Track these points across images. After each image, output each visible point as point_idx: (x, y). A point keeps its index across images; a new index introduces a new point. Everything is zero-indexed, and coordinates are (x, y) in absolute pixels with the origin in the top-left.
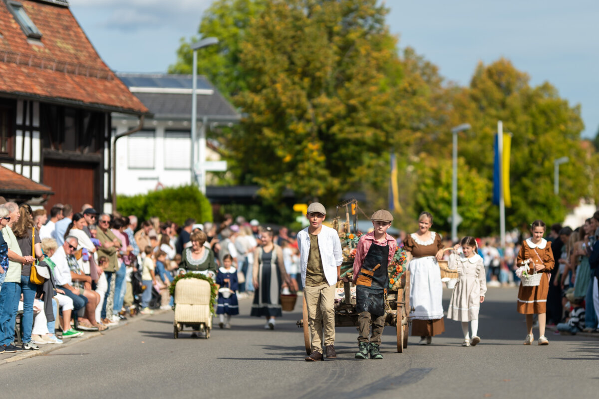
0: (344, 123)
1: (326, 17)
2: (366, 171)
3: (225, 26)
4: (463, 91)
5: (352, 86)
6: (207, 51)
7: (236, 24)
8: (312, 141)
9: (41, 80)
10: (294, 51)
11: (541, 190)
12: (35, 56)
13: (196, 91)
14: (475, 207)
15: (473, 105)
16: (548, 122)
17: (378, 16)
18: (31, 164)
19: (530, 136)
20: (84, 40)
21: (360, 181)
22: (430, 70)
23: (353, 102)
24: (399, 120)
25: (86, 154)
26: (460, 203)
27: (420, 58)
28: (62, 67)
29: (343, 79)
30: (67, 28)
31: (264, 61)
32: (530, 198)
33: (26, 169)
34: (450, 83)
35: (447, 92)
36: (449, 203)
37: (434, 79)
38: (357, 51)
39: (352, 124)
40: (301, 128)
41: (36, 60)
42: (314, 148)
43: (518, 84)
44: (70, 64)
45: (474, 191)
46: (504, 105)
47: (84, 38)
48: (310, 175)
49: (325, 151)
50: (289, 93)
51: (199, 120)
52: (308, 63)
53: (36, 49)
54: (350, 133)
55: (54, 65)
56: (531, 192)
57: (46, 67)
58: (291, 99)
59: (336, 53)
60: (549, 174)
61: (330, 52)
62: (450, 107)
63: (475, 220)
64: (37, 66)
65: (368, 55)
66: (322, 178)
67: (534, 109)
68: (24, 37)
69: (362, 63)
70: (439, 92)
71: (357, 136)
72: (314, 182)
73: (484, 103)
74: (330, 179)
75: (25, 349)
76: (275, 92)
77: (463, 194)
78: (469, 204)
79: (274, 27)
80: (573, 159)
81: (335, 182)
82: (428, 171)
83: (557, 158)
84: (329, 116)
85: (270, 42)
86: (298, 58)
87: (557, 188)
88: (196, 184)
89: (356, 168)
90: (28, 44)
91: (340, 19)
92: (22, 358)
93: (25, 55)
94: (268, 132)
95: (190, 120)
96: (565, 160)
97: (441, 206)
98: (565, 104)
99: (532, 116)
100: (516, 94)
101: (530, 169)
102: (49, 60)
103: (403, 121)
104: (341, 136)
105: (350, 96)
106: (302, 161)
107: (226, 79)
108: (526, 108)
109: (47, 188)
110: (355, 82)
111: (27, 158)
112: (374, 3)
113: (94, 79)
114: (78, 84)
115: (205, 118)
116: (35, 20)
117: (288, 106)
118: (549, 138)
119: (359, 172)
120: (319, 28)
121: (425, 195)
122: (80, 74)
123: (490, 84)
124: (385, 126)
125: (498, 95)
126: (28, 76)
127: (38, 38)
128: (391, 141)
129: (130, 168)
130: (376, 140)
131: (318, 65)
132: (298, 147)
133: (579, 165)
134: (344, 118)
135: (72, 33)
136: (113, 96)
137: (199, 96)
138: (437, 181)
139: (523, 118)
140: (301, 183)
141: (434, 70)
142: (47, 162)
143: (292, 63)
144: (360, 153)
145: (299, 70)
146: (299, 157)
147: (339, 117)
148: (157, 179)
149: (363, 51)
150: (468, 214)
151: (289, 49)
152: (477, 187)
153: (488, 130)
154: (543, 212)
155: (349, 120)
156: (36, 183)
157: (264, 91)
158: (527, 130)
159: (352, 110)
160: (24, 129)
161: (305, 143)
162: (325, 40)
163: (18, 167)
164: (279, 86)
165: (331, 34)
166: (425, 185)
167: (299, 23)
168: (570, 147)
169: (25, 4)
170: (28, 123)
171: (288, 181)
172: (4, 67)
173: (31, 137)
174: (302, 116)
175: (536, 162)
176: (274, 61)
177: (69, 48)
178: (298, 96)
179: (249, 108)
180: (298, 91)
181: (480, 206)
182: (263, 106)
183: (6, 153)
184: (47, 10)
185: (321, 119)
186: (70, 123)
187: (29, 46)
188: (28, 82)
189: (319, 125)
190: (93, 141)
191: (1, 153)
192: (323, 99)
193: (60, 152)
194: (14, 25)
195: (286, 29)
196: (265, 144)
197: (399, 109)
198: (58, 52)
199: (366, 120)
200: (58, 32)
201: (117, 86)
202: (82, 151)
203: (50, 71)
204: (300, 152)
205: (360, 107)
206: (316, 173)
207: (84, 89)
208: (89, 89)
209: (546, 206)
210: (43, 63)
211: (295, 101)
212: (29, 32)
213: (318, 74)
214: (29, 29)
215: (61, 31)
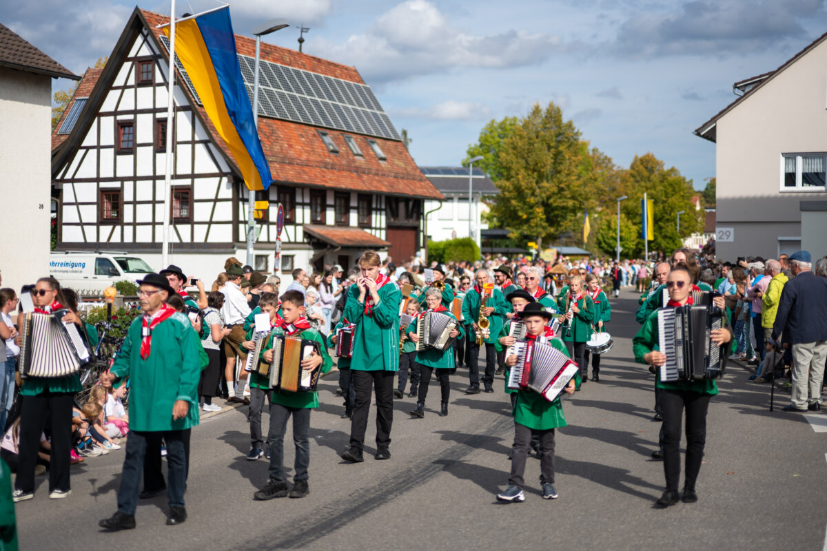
0: (556, 197)
1: (546, 138)
2: (569, 224)
3: (493, 138)
4: (626, 172)
5: (562, 177)
7: (499, 136)
8: (538, 207)
9: (386, 183)
10: (529, 157)
11: (669, 229)
12: (383, 170)
13: (471, 177)
14: (630, 241)
15: (632, 179)
16: (674, 190)
17: (576, 137)
18: (380, 229)
19: (664, 198)
20: (410, 159)
21: (566, 228)
23: (562, 185)
24: (587, 194)
25: (411, 222)
26: (621, 239)
27: (602, 154)
28: (397, 175)
29: (556, 172)
30: (401, 153)
31: (512, 163)
32: (664, 234)
33: (378, 232)
34: (619, 167)
35: (617, 173)
36: (615, 239)
37: (609, 165)
38: (563, 157)
39: (560, 198)
40: (532, 200)
41: (383, 172)
42: (539, 211)
43: (657, 167)
44: (402, 174)
45: (630, 233)
46: (649, 180)
48: (537, 225)
49: (546, 212)
50: (526, 181)
51: (474, 193)
52: (536, 164)
53: (383, 165)
54: (561, 203)
55: (393, 174)
56: (664, 231)
57: (388, 176)
58: (527, 185)
59: (552, 158)
60: (674, 220)
61: (549, 158)
62: (619, 181)
63: (630, 249)
64: (383, 175)
65: (569, 159)
66: (544, 228)
67: (665, 183)
68: (377, 159)
69: (566, 163)
70: (613, 173)
71: (565, 204)
72: (540, 230)
73: (638, 178)
74: (549, 228)
76: (518, 180)
77: (623, 234)
78: (627, 240)
79: (517, 144)
80: (688, 211)
81: (552, 230)
83: (678, 211)
84: (548, 193)
85: (515, 152)
86: (531, 161)
87: (678, 227)
88: (473, 237)
89: (563, 222)
91: (554, 139)
93: (377, 170)
94: (514, 202)
96: (683, 212)
97: (611, 241)
98: (684, 179)
99: (665, 187)
100: (656, 173)
101: (664, 217)
102: (390, 172)
103: (589, 195)
104: (555, 205)
105: (561, 182)
106: (533, 218)
107: (493, 167)
108: (662, 182)
109: (388, 243)
110: (563, 174)
111: (378, 226)
112: (573, 130)
113: (415, 182)
114: (406, 185)
115: (479, 192)
116: (383, 150)
117: (527, 188)
118: (674, 200)
119: (565, 224)
120: (543, 145)
121: (602, 235)
122: (407, 179)
123: (641, 168)
124: (579, 199)
125: (646, 173)
126: (379, 181)
127: (384, 159)
128: (583, 207)
130: (574, 206)
131: (542, 165)
132: (531, 211)
133: (692, 214)
134: (557, 194)
135: (403, 156)
136: (425, 191)
137: (474, 179)
138: (609, 227)
139: (660, 188)
140: (533, 230)
141: (609, 160)
142: (389, 227)
143: (527, 164)
144: (565, 214)
145: (532, 167)
146: (531, 216)
147: (554, 194)
148: (453, 229)
149: (567, 157)
150: (627, 246)
151: (526, 156)
152: (632, 230)
154: (670, 242)
155: (559, 196)
156: (382, 240)
157: (512, 180)
159: (561, 190)
160: (377, 210)
161: (534, 208)
162: (546, 151)
163: (373, 231)
164: (520, 177)
165: (549, 148)
166: (602, 229)
167: (531, 142)
168: (686, 204)
169: (378, 141)
170: (378, 207)
171: (525, 229)
172: (365, 177)
173: (381, 214)
174: (533, 194)
175: (666, 213)
176: (518, 163)
177: (402, 164)
178: (531, 183)
179: (503, 189)
180: (531, 179)
181: (633, 241)
182: (511, 188)
183: (367, 224)
184: (389, 143)
185: (544, 195)
186: (402, 206)
187: (379, 164)
188: (379, 185)
189: (543, 198)
190: (415, 215)
191: (364, 224)
192: (545, 184)
193: (397, 222)
194: (372, 153)
195: (524, 145)
196: (512, 208)
197: (587, 189)
198: (395, 167)
199: (569, 196)
200: (395, 155)
201: (427, 184)
202: (408, 221)
203: (391, 178)
204: (532, 213)
205: (566, 188)
206: (541, 225)
207: (409, 187)
208: (412, 187)
209: (672, 239)
210: (387, 173)
211: (529, 185)
212: (380, 157)
213: (542, 170)
214: (380, 154)
215: (397, 155)
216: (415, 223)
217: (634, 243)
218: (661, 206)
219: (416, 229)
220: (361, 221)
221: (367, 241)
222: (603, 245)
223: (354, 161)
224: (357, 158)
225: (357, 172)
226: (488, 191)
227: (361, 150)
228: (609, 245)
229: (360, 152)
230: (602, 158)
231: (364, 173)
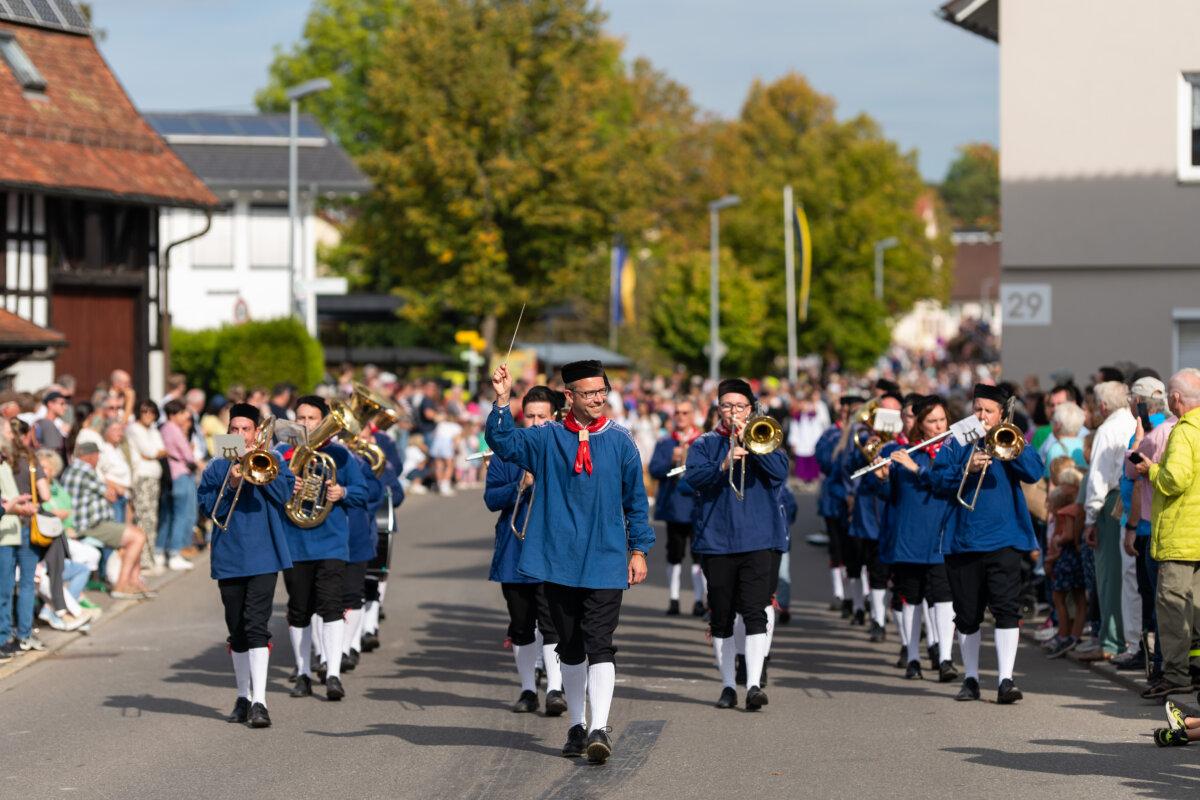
0: (535, 199)
1: (506, 29)
2: (572, 277)
3: (346, 27)
4: (729, 128)
5: (549, 140)
7: (364, 22)
8: (485, 228)
9: (47, 159)
10: (455, 83)
11: (855, 290)
12: (36, 120)
13: (295, 141)
14: (748, 327)
15: (745, 149)
16: (866, 178)
17: (590, 26)
18: (32, 294)
19: (838, 203)
20: (114, 88)
21: (563, 291)
22: (677, 94)
23: (551, 166)
24: (624, 192)
25: (121, 274)
26: (723, 321)
27: (660, 76)
28: (79, 136)
29: (533, 127)
30: (88, 70)
31: (407, 100)
32: (838, 306)
33: (25, 302)
34: (708, 114)
35: (704, 130)
36: (704, 321)
37: (682, 109)
38: (555, 82)
39: (547, 202)
40: (466, 208)
41: (38, 127)
42: (488, 241)
43: (817, 115)
44: (94, 131)
45: (746, 302)
46: (793, 148)
47: (114, 84)
48: (482, 282)
49: (509, 245)
50: (448, 153)
51: (302, 189)
52: (477, 105)
53: (37, 107)
54: (546, 215)
55: (66, 133)
56: (838, 296)
57: (53, 137)
58: (452, 164)
59: (523, 87)
60: (867, 265)
61: (513, 86)
62: (708, 154)
63: (747, 348)
64: (39, 135)
65: (573, 89)
66: (502, 289)
67: (843, 159)
68: (18, 87)
69: (564, 101)
70: (692, 130)
71: (558, 220)
72: (491, 295)
73: (764, 146)
74: (515, 290)
75: (21, 650)
76: (425, 150)
77: (728, 307)
78: (738, 322)
79: (422, 45)
80: (906, 239)
81: (524, 295)
82: (674, 272)
83: (881, 239)
84: (512, 188)
85: (416, 68)
86: (459, 92)
87: (879, 287)
88: (298, 317)
89: (556, 271)
90: (24, 101)
91: (529, 30)
93: (20, 120)
94: (414, 215)
96: (891, 242)
97: (694, 328)
98: (892, 149)
99: (841, 170)
100: (815, 131)
101: (837, 258)
102: (58, 124)
103: (631, 195)
104: (531, 221)
105: (546, 156)
106: (469, 261)
107: (349, 112)
108: (831, 156)
109: (56, 337)
110: (554, 133)
111: (25, 285)
112: (582, 5)
113: (133, 154)
114: (106, 163)
115: (314, 186)
116: (35, 60)
117: (450, 174)
118: (866, 207)
119: (560, 277)
120: (495, 47)
121: (668, 310)
122: (109, 146)
123: (772, 115)
124: (604, 204)
125: (784, 132)
126: (25, 153)
127: (39, 88)
128: (612, 227)
129: (195, 267)
130: (588, 224)
131: (494, 106)
132: (462, 239)
133: (917, 249)
134: (536, 191)
135: (95, 78)
136: (162, 181)
137: (301, 148)
138: (688, 288)
139: (826, 172)
140: (470, 295)
141: (682, 94)
142: (58, 289)
143: (451, 100)
144: (562, 248)
145: (464, 114)
146: (465, 255)
147: (529, 191)
148: (236, 292)
149: (566, 83)
150: (737, 340)
151: (447, 80)
152: (752, 295)
153: (769, 193)
154: (858, 327)
155: (543, 195)
156: (38, 327)
157: (408, 149)
158: (832, 193)
159: (549, 178)
160: (20, 237)
161: (473, 232)
162: (504, 66)
163: (11, 300)
164: (431, 141)
165: (515, 57)
166: (668, 292)
167: (462, 38)
168: (901, 220)
169: (21, 33)
170: (25, 228)
171: (448, 294)
173: (32, 252)
174: (469, 191)
175: (845, 245)
176: (424, 100)
177: (91, 103)
178: (463, 157)
179: (384, 176)
180: (463, 149)
181: (756, 326)
182: (407, 173)
184: (53, 40)
185: (500, 194)
186: (93, 223)
187: (26, 104)
188: (26, 164)
189: (496, 203)
190: (132, 254)
192: (503, 161)
193: (79, 272)
194: (3, 70)
195: (441, 48)
196: (409, 233)
197: (623, 177)
198: (73, 112)
199: (571, 196)
200: (73, 77)
201: (169, 163)
202: (114, 270)
203: (60, 144)
204: (466, 247)
205: (562, 174)
206: (492, 280)
207: (116, 171)
208: (123, 170)
209: (863, 318)
210: (49, 130)
211: (458, 166)
212: (26, 80)
213: (494, 121)
214: (26, 74)
215: (78, 75)
216: (134, 277)
217: (759, 331)
218: (831, 227)
219: (136, 295)
222: (671, 337)
226: (337, 183)
228: (688, 338)
230: (661, 86)
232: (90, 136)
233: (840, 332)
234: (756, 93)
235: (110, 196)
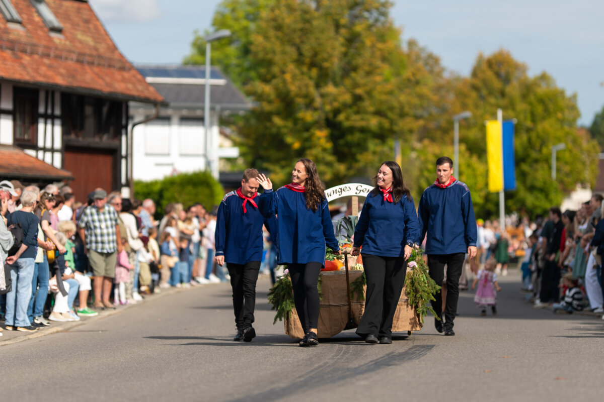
0: (350, 111)
1: (333, 11)
2: (371, 157)
3: (236, 19)
4: (465, 81)
5: (358, 77)
6: (219, 43)
7: (247, 17)
8: (320, 128)
9: (62, 71)
10: (302, 42)
11: (539, 175)
12: (57, 48)
13: (209, 81)
14: (475, 191)
15: (474, 94)
16: (546, 110)
17: (383, 10)
18: (53, 150)
19: (529, 123)
20: (102, 32)
21: (366, 166)
22: (432, 61)
23: (359, 91)
24: (402, 107)
25: (105, 140)
27: (423, 50)
28: (81, 58)
29: (349, 69)
30: (87, 21)
31: (274, 52)
32: (529, 182)
33: (48, 155)
34: (452, 72)
35: (449, 82)
37: (436, 69)
38: (363, 43)
39: (357, 112)
40: (309, 116)
41: (58, 52)
42: (321, 135)
43: (517, 74)
44: (91, 56)
45: (475, 176)
46: (503, 94)
48: (318, 160)
49: (333, 138)
50: (297, 83)
51: (212, 109)
52: (316, 54)
53: (57, 41)
54: (356, 121)
55: (74, 56)
56: (529, 177)
57: (66, 59)
58: (300, 89)
59: (343, 45)
60: (547, 160)
61: (337, 44)
62: (451, 97)
64: (58, 57)
65: (373, 46)
66: (329, 164)
67: (532, 98)
68: (46, 29)
69: (367, 54)
70: (441, 82)
71: (362, 124)
72: (323, 168)
73: (484, 92)
74: (336, 165)
76: (284, 81)
77: (464, 179)
79: (283, 19)
80: (570, 145)
81: (342, 168)
82: (430, 158)
83: (555, 145)
84: (336, 104)
85: (280, 34)
86: (306, 49)
87: (554, 174)
88: (208, 170)
89: (361, 154)
90: (50, 37)
91: (346, 12)
92: (43, 334)
93: (47, 47)
94: (277, 121)
95: (203, 109)
96: (562, 146)
98: (562, 93)
99: (531, 104)
100: (515, 83)
101: (528, 156)
102: (70, 51)
103: (406, 109)
104: (347, 124)
105: (356, 85)
106: (310, 147)
107: (237, 70)
108: (524, 97)
109: (67, 173)
110: (361, 72)
111: (49, 145)
113: (112, 70)
114: (97, 75)
115: (218, 107)
116: (56, 14)
117: (298, 95)
118: (547, 126)
119: (364, 158)
120: (326, 22)
121: (428, 180)
122: (99, 65)
123: (490, 74)
124: (390, 114)
125: (497, 84)
126: (50, 67)
127: (58, 30)
128: (395, 128)
129: (147, 154)
130: (381, 127)
131: (325, 56)
132: (306, 135)
133: (576, 151)
134: (350, 106)
135: (91, 26)
136: (130, 86)
137: (212, 86)
139: (521, 106)
141: (436, 60)
142: (67, 148)
143: (301, 54)
144: (365, 140)
145: (307, 60)
146: (307, 144)
147: (346, 106)
148: (172, 165)
149: (368, 43)
151: (297, 41)
152: (478, 172)
154: (541, 196)
155: (355, 109)
156: (56, 169)
157: (275, 81)
158: (525, 118)
159: (358, 99)
160: (46, 117)
161: (312, 130)
162: (331, 32)
163: (40, 154)
164: (288, 77)
165: (338, 26)
166: (428, 170)
167: (307, 16)
168: (567, 134)
170: (49, 111)
172: (26, 59)
173: (53, 124)
174: (310, 105)
175: (533, 148)
176: (284, 52)
177: (89, 40)
178: (307, 86)
179: (259, 97)
180: (307, 80)
181: (481, 190)
182: (273, 96)
183: (28, 140)
184: (67, 4)
185: (328, 108)
186: (89, 112)
187: (50, 39)
188: (50, 73)
189: (326, 113)
190: (112, 129)
191: (24, 140)
192: (330, 89)
193: (80, 139)
194: (37, 19)
195: (295, 22)
196: (274, 130)
197: (403, 98)
198: (78, 45)
199: (371, 109)
200: (78, 25)
201: (134, 76)
202: (101, 138)
203: (70, 63)
204: (308, 140)
205: (365, 96)
206: (323, 158)
207: (103, 79)
208: (108, 79)
209: (544, 191)
210: (64, 54)
211: (304, 91)
212: (51, 26)
213: (326, 65)
214: (51, 22)
215: (81, 24)
216: (113, 143)
218: (524, 137)
219: (114, 155)
220: (18, 136)
221: (30, 169)
223: (7, 31)
224: (11, 26)
225: (12, 49)
226: (232, 105)
227: (20, 13)
229: (16, 16)
230: (424, 55)
231: (24, 51)
232: (87, 58)
233: (530, 200)
234: (480, 60)
235: (99, 93)
